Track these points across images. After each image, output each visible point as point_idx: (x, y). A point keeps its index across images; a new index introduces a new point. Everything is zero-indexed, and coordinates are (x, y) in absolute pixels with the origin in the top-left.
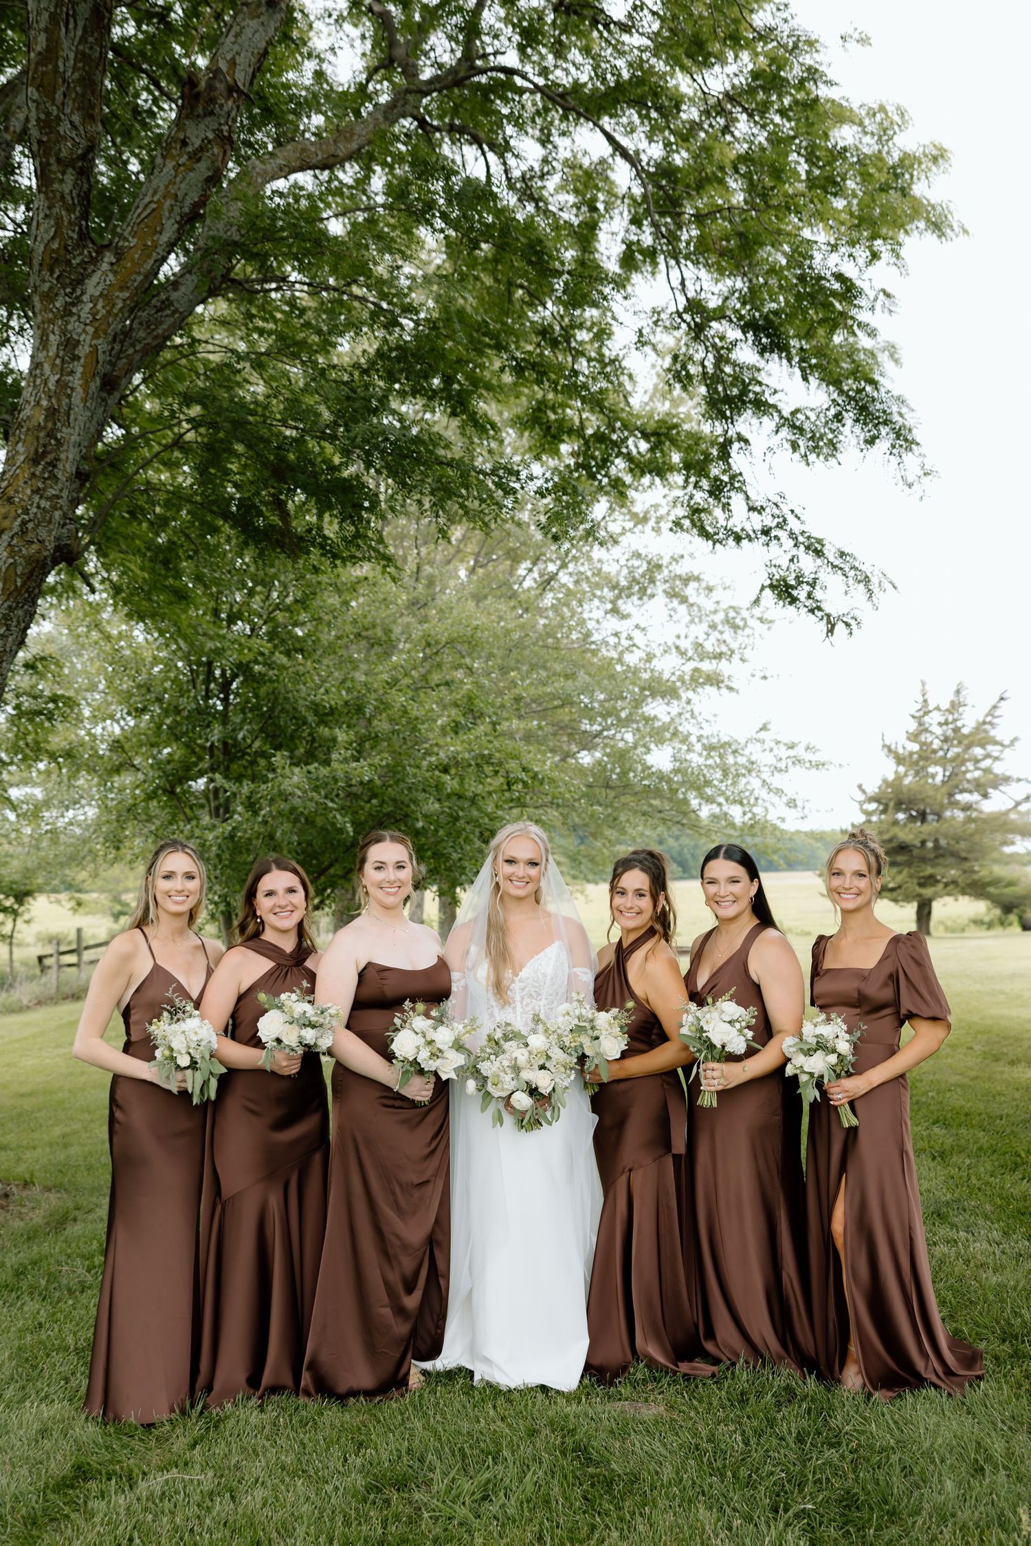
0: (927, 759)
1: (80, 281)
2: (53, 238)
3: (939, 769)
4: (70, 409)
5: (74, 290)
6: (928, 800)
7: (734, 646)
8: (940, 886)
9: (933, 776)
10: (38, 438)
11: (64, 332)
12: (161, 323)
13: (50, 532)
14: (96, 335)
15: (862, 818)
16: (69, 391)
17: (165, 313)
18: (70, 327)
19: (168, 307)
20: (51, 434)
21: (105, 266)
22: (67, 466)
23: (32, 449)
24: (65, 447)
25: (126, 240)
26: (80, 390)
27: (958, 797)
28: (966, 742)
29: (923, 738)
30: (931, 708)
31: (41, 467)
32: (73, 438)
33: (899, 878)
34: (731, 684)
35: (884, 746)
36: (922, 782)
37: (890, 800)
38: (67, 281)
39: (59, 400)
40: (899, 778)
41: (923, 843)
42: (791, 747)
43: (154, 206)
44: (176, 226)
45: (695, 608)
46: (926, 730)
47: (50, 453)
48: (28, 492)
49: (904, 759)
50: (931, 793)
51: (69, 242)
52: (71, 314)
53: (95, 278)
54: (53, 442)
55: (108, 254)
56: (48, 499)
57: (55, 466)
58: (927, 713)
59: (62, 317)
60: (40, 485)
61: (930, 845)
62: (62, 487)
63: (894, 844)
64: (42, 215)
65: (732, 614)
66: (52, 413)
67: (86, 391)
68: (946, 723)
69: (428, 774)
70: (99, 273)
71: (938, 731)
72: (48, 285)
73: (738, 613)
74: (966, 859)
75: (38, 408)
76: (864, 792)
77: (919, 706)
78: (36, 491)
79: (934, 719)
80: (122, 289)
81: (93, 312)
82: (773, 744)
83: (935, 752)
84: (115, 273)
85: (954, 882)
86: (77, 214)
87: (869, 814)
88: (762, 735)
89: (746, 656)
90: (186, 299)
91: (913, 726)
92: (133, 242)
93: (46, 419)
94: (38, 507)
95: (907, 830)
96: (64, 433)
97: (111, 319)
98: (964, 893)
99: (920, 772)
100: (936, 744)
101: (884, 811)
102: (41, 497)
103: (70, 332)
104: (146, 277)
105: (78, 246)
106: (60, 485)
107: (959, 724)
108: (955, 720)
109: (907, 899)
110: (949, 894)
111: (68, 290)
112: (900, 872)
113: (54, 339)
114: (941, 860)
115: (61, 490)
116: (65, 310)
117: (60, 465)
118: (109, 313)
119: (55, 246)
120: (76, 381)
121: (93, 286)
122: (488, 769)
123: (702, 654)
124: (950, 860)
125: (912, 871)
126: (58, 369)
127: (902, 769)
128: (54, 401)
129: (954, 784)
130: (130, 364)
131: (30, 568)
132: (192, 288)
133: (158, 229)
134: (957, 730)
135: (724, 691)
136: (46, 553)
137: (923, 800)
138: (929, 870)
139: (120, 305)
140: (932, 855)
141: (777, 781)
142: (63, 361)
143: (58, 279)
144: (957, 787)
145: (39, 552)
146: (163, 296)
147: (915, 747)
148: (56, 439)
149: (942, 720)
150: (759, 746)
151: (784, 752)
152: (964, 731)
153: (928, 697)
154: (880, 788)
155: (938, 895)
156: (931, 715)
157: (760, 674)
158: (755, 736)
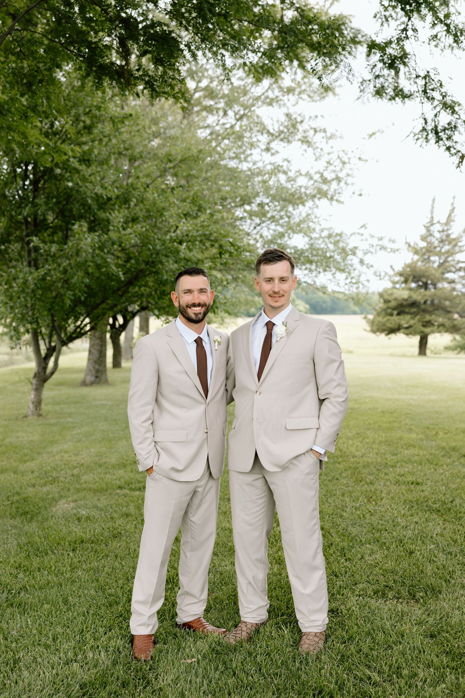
0: (430, 252)
3: (437, 258)
6: (432, 277)
7: (342, 175)
8: (435, 328)
9: (434, 262)
15: (390, 285)
27: (447, 275)
28: (454, 243)
29: (429, 239)
30: (435, 222)
33: (412, 322)
34: (339, 199)
35: (406, 243)
36: (427, 265)
37: (410, 275)
40: (414, 262)
41: (425, 302)
42: (381, 239)
45: (319, 150)
46: (431, 235)
49: (418, 251)
50: (433, 272)
58: (432, 225)
61: (429, 302)
63: (409, 302)
65: (342, 155)
68: (443, 231)
69: (170, 245)
71: (437, 235)
73: (346, 154)
74: (449, 312)
76: (393, 270)
77: (429, 220)
79: (436, 228)
82: (368, 237)
83: (435, 247)
85: (443, 325)
87: (395, 283)
88: (362, 231)
89: (348, 182)
91: (424, 231)
95: (418, 293)
98: (446, 331)
99: (426, 259)
100: (436, 243)
101: (406, 281)
107: (450, 232)
108: (448, 230)
109: (414, 333)
110: (439, 332)
112: (411, 318)
114: (437, 312)
122: (208, 244)
123: (325, 181)
124: (440, 312)
125: (419, 317)
127: (416, 257)
129: (444, 267)
134: (448, 236)
135: (334, 203)
137: (428, 276)
138: (428, 318)
140: (430, 309)
144: (446, 269)
147: (424, 244)
149: (441, 229)
150: (359, 237)
151: (375, 242)
152: (453, 236)
153: (434, 215)
154: (403, 268)
155: (433, 332)
156: (435, 226)
157: (357, 193)
158: (357, 231)
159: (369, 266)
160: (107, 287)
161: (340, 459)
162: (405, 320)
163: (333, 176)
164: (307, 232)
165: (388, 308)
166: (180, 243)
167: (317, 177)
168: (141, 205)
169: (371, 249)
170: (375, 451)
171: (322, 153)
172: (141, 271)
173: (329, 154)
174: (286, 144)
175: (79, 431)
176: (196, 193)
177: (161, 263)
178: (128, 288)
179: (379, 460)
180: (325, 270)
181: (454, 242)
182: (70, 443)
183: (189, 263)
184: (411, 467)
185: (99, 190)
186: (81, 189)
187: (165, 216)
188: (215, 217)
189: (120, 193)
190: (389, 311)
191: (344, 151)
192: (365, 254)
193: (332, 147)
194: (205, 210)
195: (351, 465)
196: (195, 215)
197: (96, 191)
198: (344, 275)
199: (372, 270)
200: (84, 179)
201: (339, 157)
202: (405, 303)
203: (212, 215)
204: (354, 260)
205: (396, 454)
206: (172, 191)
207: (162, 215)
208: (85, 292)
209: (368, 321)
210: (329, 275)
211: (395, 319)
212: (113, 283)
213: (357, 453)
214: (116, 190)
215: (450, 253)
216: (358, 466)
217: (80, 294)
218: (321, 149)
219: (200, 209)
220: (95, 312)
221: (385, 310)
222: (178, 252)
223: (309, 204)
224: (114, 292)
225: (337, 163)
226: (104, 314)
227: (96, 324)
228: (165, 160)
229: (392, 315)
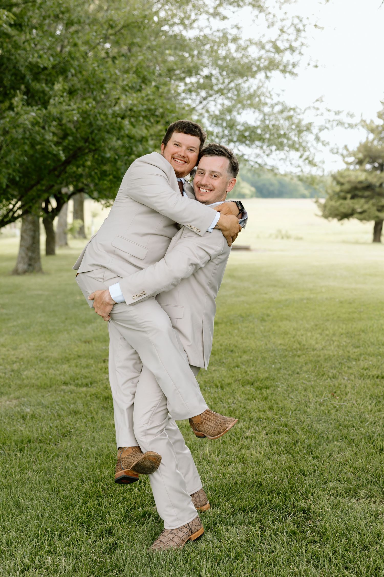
15: (344, 166)
33: (366, 206)
35: (362, 121)
40: (369, 142)
41: (381, 185)
42: (337, 113)
45: (271, 16)
49: (373, 130)
63: (364, 184)
65: (296, 21)
69: (112, 120)
73: (301, 21)
76: (347, 150)
82: (324, 111)
87: (347, 163)
88: (317, 105)
89: (302, 52)
95: (372, 175)
101: (359, 162)
109: (369, 219)
112: (366, 202)
123: (278, 50)
127: (371, 136)
135: (287, 75)
141: (323, 135)
147: (381, 122)
150: (314, 112)
151: (332, 116)
154: (357, 147)
157: (313, 64)
158: (312, 105)
159: (325, 144)
160: (43, 167)
161: (299, 353)
162: (359, 204)
163: (287, 45)
164: (257, 107)
165: (341, 191)
166: (123, 118)
167: (269, 46)
168: (79, 76)
169: (328, 125)
170: (336, 343)
171: (275, 19)
172: (80, 149)
173: (282, 20)
174: (236, 9)
175: (15, 323)
176: (139, 64)
177: (103, 139)
178: (65, 168)
179: (341, 353)
180: (278, 149)
182: (6, 336)
183: (132, 141)
184: (375, 360)
185: (34, 59)
186: (13, 57)
187: (105, 89)
188: (161, 90)
189: (56, 62)
190: (343, 194)
191: (298, 17)
192: (321, 130)
193: (286, 13)
194: (150, 82)
195: (311, 358)
196: (138, 87)
197: (30, 59)
198: (298, 154)
199: (328, 148)
200: (16, 46)
201: (293, 24)
202: (359, 186)
203: (157, 88)
204: (309, 138)
205: (358, 347)
206: (113, 62)
207: (102, 87)
208: (19, 172)
209: (320, 205)
210: (281, 154)
211: (349, 203)
212: (49, 162)
213: (317, 346)
214: (51, 59)
216: (319, 359)
217: (14, 174)
218: (274, 16)
219: (145, 80)
220: (30, 193)
221: (338, 193)
222: (120, 128)
223: (261, 76)
224: (50, 172)
225: (292, 30)
226: (39, 196)
227: (30, 207)
228: (106, 27)
229: (345, 198)
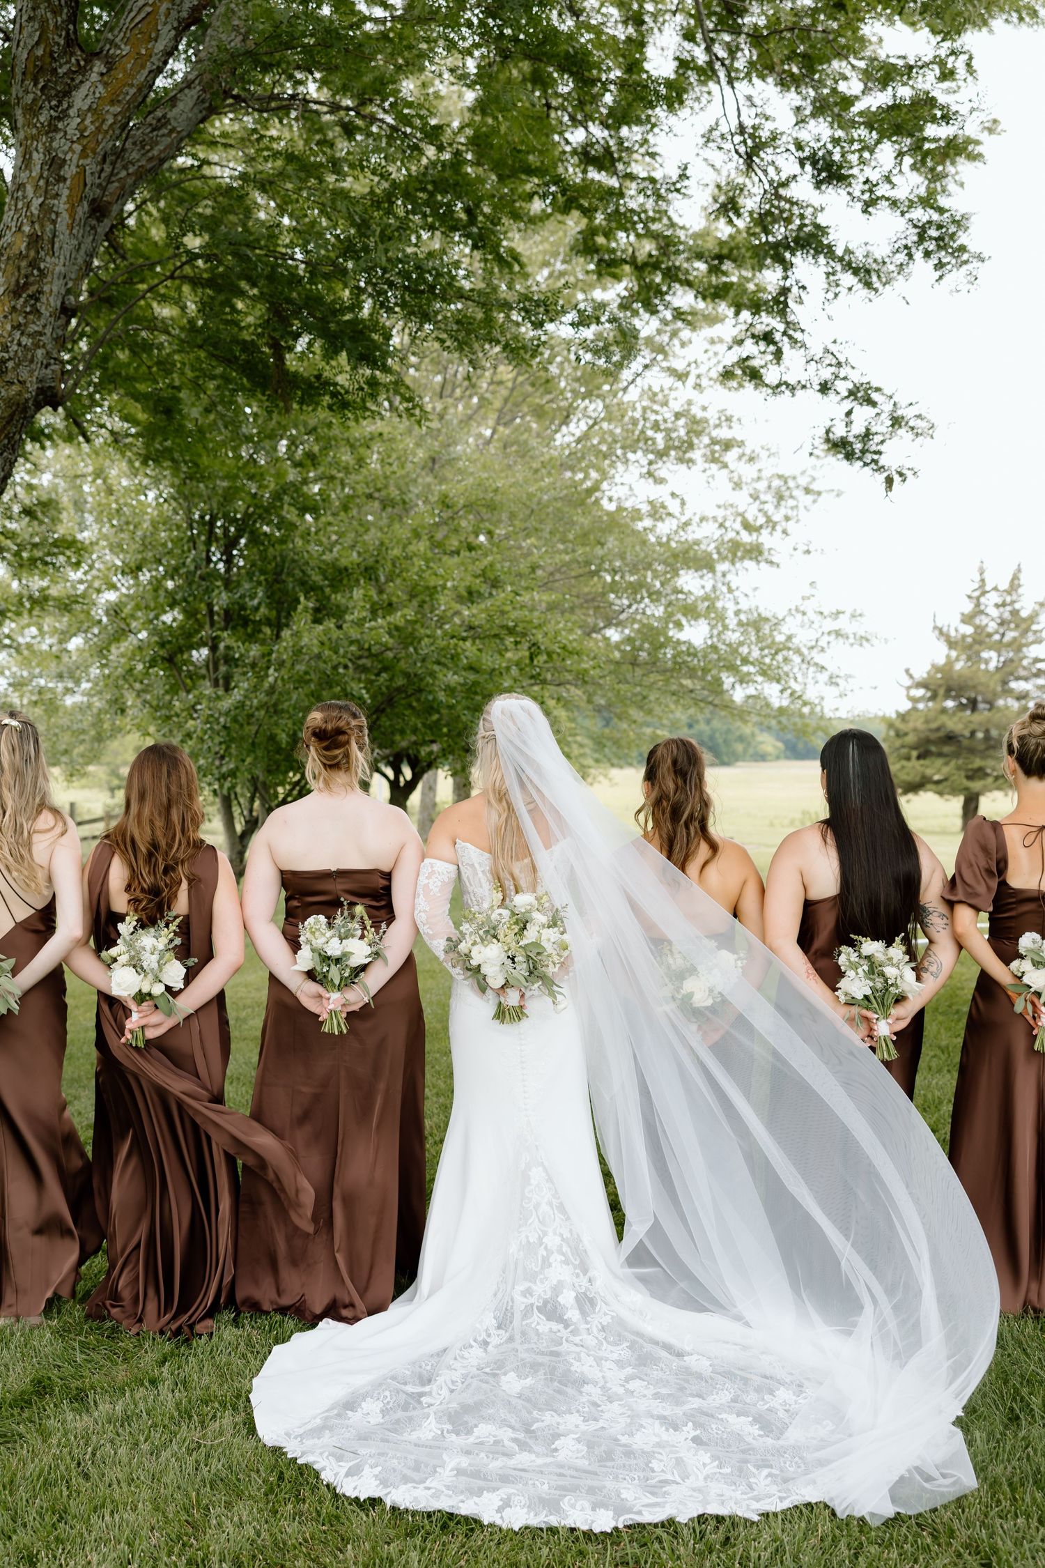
0: (980, 643)
1: (67, 93)
2: (37, 43)
3: (993, 654)
4: (54, 236)
5: (60, 103)
6: (980, 688)
7: (777, 517)
8: (990, 780)
9: (987, 662)
10: (19, 268)
11: (48, 150)
12: (157, 143)
13: (31, 372)
14: (84, 154)
15: (906, 706)
16: (53, 216)
17: (161, 132)
18: (55, 145)
19: (164, 125)
20: (33, 264)
21: (94, 77)
22: (51, 300)
23: (13, 280)
24: (49, 279)
25: (119, 48)
26: (65, 215)
27: (1013, 685)
28: (1024, 626)
29: (977, 621)
30: (988, 588)
31: (22, 300)
32: (57, 269)
33: (946, 770)
34: (770, 558)
35: (935, 628)
36: (974, 668)
37: (940, 686)
38: (53, 92)
39: (42, 226)
40: (950, 663)
41: (973, 733)
42: (835, 617)
43: (148, 9)
44: (173, 32)
45: (736, 475)
46: (982, 612)
47: (32, 284)
48: (9, 327)
49: (956, 643)
50: (983, 680)
51: (55, 49)
52: (56, 130)
53: (84, 90)
54: (35, 272)
55: (98, 63)
56: (29, 335)
57: (37, 300)
58: (984, 593)
59: (47, 133)
60: (21, 320)
61: (980, 735)
62: (44, 324)
63: (941, 734)
64: (25, 17)
66: (34, 240)
67: (72, 216)
68: (1004, 605)
70: (88, 84)
71: (994, 612)
72: (31, 96)
75: (19, 235)
76: (911, 676)
77: (976, 586)
78: (17, 327)
80: (112, 103)
81: (81, 129)
83: (990, 635)
84: (106, 84)
86: (64, 16)
87: (914, 700)
89: (789, 529)
90: (184, 116)
91: (968, 607)
92: (126, 49)
93: (28, 247)
94: (19, 344)
95: (956, 719)
96: (48, 263)
97: (100, 137)
99: (974, 658)
100: (992, 627)
101: (934, 697)
102: (22, 334)
103: (56, 150)
104: (140, 90)
105: (65, 53)
106: (43, 321)
107: (1017, 606)
108: (1013, 602)
109: (954, 792)
110: (999, 788)
111: (54, 103)
112: (946, 764)
113: (37, 158)
114: (991, 752)
115: (44, 326)
116: (50, 125)
117: (44, 299)
118: (98, 129)
119: (40, 52)
120: (61, 205)
121: (80, 99)
125: (960, 762)
126: (42, 191)
127: (954, 654)
128: (37, 226)
129: (1008, 671)
130: (122, 188)
131: (10, 411)
132: (191, 104)
133: (153, 35)
134: (1015, 613)
135: (763, 564)
136: (27, 396)
137: (974, 687)
138: (977, 763)
139: (111, 121)
140: (982, 747)
142: (47, 183)
143: (42, 89)
144: (1012, 674)
145: (19, 394)
146: (159, 113)
147: (969, 630)
148: (39, 269)
149: (999, 601)
152: (1024, 614)
153: (986, 575)
154: (928, 673)
155: (987, 789)
156: (988, 595)
157: (803, 548)
162: (936, 769)
165: (903, 746)
173: (754, 481)
181: (1023, 624)
190: (904, 751)
202: (933, 736)
211: (915, 767)
215: (1017, 646)
221: (898, 749)
225: (770, 496)
229: (908, 758)
